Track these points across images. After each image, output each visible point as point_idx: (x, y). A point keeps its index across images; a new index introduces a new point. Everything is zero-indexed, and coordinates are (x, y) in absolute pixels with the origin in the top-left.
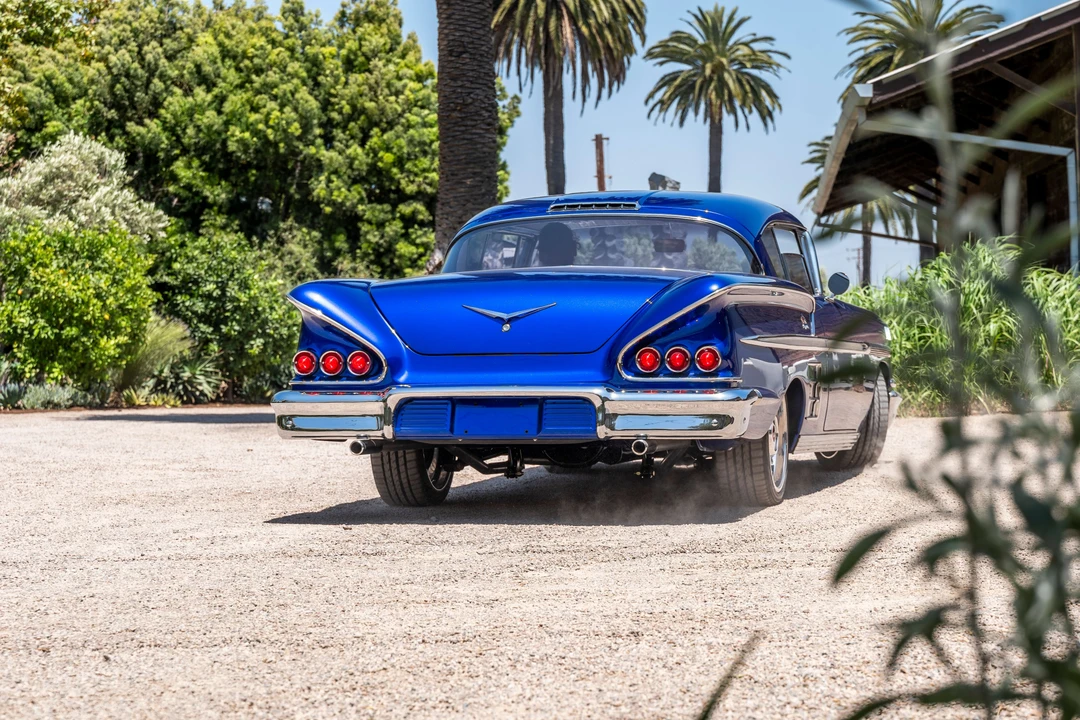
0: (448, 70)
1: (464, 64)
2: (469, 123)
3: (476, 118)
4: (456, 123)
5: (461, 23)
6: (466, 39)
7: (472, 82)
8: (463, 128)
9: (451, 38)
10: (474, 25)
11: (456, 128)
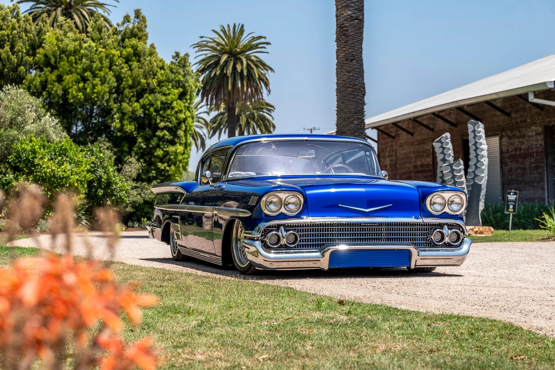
0: (345, 68)
1: (354, 65)
2: (356, 94)
3: (359, 91)
4: (349, 94)
5: (352, 45)
6: (354, 53)
7: (357, 74)
8: (353, 96)
9: (347, 52)
10: (358, 47)
11: (350, 96)
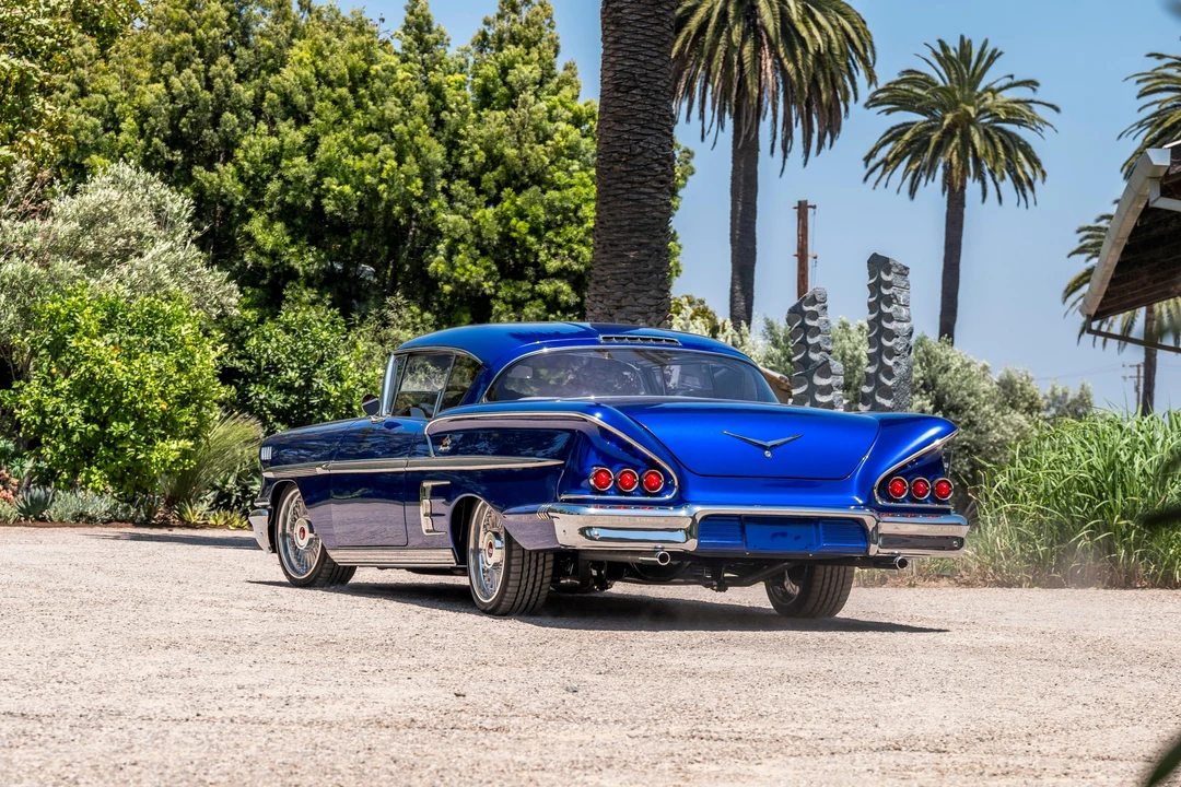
0: (612, 109)
1: (633, 103)
2: (636, 179)
3: (646, 173)
4: (619, 179)
5: (633, 49)
6: (637, 71)
7: (643, 127)
8: (628, 186)
9: (618, 68)
10: (649, 53)
11: (620, 185)
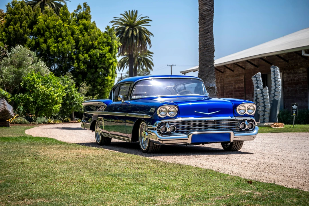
0: (204, 37)
1: (208, 36)
2: (210, 51)
3: (211, 50)
4: (206, 51)
5: (208, 25)
6: (209, 29)
7: (210, 40)
8: (208, 52)
9: (205, 29)
10: (211, 26)
11: (206, 52)
